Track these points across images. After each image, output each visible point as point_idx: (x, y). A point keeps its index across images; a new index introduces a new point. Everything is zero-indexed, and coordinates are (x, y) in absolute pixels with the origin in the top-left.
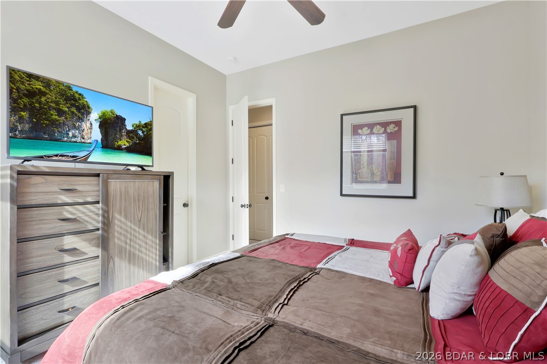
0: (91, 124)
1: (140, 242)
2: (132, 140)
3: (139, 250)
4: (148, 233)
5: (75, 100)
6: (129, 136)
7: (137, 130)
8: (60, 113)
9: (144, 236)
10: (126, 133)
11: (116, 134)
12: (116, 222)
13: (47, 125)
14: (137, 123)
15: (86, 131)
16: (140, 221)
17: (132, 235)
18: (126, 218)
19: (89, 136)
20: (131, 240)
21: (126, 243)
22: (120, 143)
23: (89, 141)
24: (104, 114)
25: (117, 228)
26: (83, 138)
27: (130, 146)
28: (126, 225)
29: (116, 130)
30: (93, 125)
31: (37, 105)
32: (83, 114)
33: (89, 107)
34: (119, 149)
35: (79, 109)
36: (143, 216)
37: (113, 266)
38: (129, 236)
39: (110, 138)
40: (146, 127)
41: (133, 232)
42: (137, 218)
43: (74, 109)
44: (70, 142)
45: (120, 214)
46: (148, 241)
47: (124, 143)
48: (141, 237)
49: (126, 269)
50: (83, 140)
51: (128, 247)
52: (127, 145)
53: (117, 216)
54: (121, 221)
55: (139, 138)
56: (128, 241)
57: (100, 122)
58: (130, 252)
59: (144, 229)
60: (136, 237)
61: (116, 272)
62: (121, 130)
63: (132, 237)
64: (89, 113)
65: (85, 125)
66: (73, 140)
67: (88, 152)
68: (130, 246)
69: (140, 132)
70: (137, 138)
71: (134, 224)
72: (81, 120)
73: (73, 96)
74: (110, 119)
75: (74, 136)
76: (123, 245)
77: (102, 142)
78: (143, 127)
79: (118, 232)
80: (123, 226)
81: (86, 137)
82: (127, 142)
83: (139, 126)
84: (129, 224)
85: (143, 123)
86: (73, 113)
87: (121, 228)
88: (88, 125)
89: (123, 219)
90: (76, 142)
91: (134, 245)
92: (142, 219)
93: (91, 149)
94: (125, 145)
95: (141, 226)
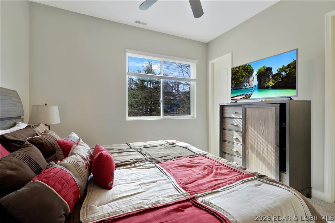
0: (253, 78)
1: (263, 147)
2: (276, 81)
3: (262, 152)
4: (269, 143)
5: (248, 69)
6: (274, 78)
7: (281, 72)
8: (243, 77)
9: (266, 144)
10: (272, 77)
11: (266, 79)
12: (250, 130)
13: (239, 83)
14: (281, 67)
15: (251, 82)
16: (263, 133)
17: (258, 141)
18: (255, 130)
19: (252, 84)
20: (257, 143)
21: (255, 144)
22: (268, 84)
23: (252, 87)
24: (259, 70)
25: (250, 134)
26: (250, 86)
27: (274, 85)
28: (255, 133)
29: (266, 77)
30: (254, 78)
31: (236, 77)
32: (250, 74)
33: (253, 70)
34: (267, 88)
35: (249, 72)
36: (265, 131)
37: (248, 153)
38: (256, 140)
39: (262, 82)
40: (289, 67)
41: (258, 139)
42: (261, 131)
43: (247, 74)
44: (245, 88)
45: (252, 126)
46: (268, 149)
47: (271, 83)
48: (264, 144)
49: (255, 159)
50: (250, 87)
51: (256, 147)
52: (273, 84)
53: (250, 127)
54: (252, 130)
55: (283, 78)
56: (256, 143)
57: (258, 76)
58: (257, 151)
59: (265, 139)
60: (261, 143)
61: (250, 157)
62: (269, 76)
63: (258, 142)
64: (253, 72)
65: (251, 79)
66: (246, 87)
67: (251, 92)
68: (257, 147)
69: (284, 73)
70: (280, 78)
71: (259, 134)
72: (249, 77)
73: (247, 67)
74: (263, 72)
75: (247, 86)
76: (253, 144)
77: (258, 86)
78: (286, 68)
79: (250, 136)
80: (253, 134)
81: (251, 85)
82: (273, 82)
83: (283, 69)
84: (256, 133)
85: (286, 65)
86: (247, 75)
87: (252, 134)
88: (252, 79)
89: (253, 130)
90: (247, 88)
91: (260, 147)
92: (264, 132)
93: (253, 90)
94: (271, 85)
95: (264, 137)
